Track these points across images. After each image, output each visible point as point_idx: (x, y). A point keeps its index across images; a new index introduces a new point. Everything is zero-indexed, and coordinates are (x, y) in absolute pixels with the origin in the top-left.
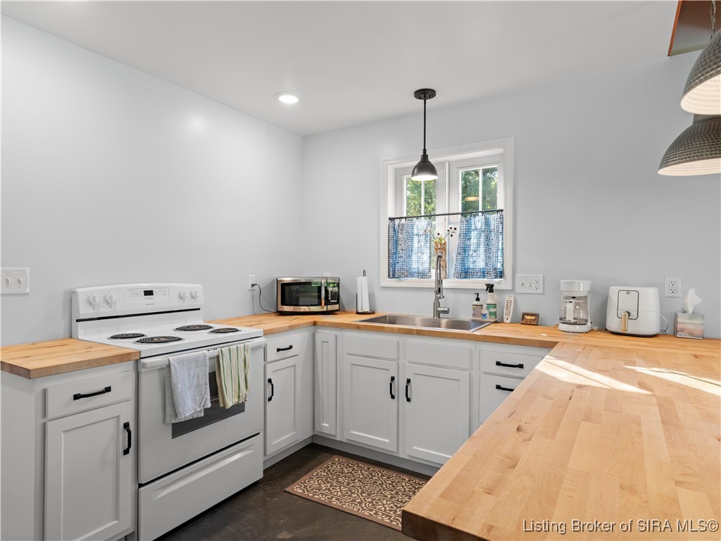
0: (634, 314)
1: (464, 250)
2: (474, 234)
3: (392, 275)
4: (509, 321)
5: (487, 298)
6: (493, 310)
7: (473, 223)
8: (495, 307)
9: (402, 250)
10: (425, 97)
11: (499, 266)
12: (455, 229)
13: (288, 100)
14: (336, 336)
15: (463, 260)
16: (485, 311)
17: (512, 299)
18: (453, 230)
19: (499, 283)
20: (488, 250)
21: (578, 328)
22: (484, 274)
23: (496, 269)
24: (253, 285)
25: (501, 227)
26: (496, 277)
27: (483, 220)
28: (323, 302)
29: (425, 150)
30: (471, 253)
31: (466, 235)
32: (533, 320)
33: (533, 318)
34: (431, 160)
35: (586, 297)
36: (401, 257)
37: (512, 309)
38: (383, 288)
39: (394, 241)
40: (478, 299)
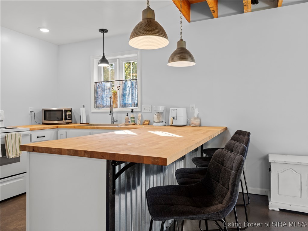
0: (175, 118)
1: (124, 95)
2: (128, 89)
3: (96, 107)
4: (139, 124)
5: (131, 115)
6: (133, 120)
7: (127, 84)
8: (134, 119)
9: (100, 96)
10: (104, 32)
11: (136, 102)
12: (120, 87)
13: (45, 31)
14: (66, 132)
15: (123, 100)
16: (130, 120)
17: (141, 115)
18: (119, 87)
19: (136, 109)
20: (132, 95)
21: (159, 124)
22: (131, 105)
23: (135, 103)
24: (31, 112)
25: (136, 86)
26: (135, 106)
27: (131, 83)
28: (64, 119)
29: (104, 54)
30: (127, 97)
31: (124, 89)
32: (147, 123)
33: (148, 122)
34: (107, 58)
35: (163, 113)
36: (99, 99)
37: (140, 119)
38: (93, 113)
39: (97, 92)
40: (127, 116)
